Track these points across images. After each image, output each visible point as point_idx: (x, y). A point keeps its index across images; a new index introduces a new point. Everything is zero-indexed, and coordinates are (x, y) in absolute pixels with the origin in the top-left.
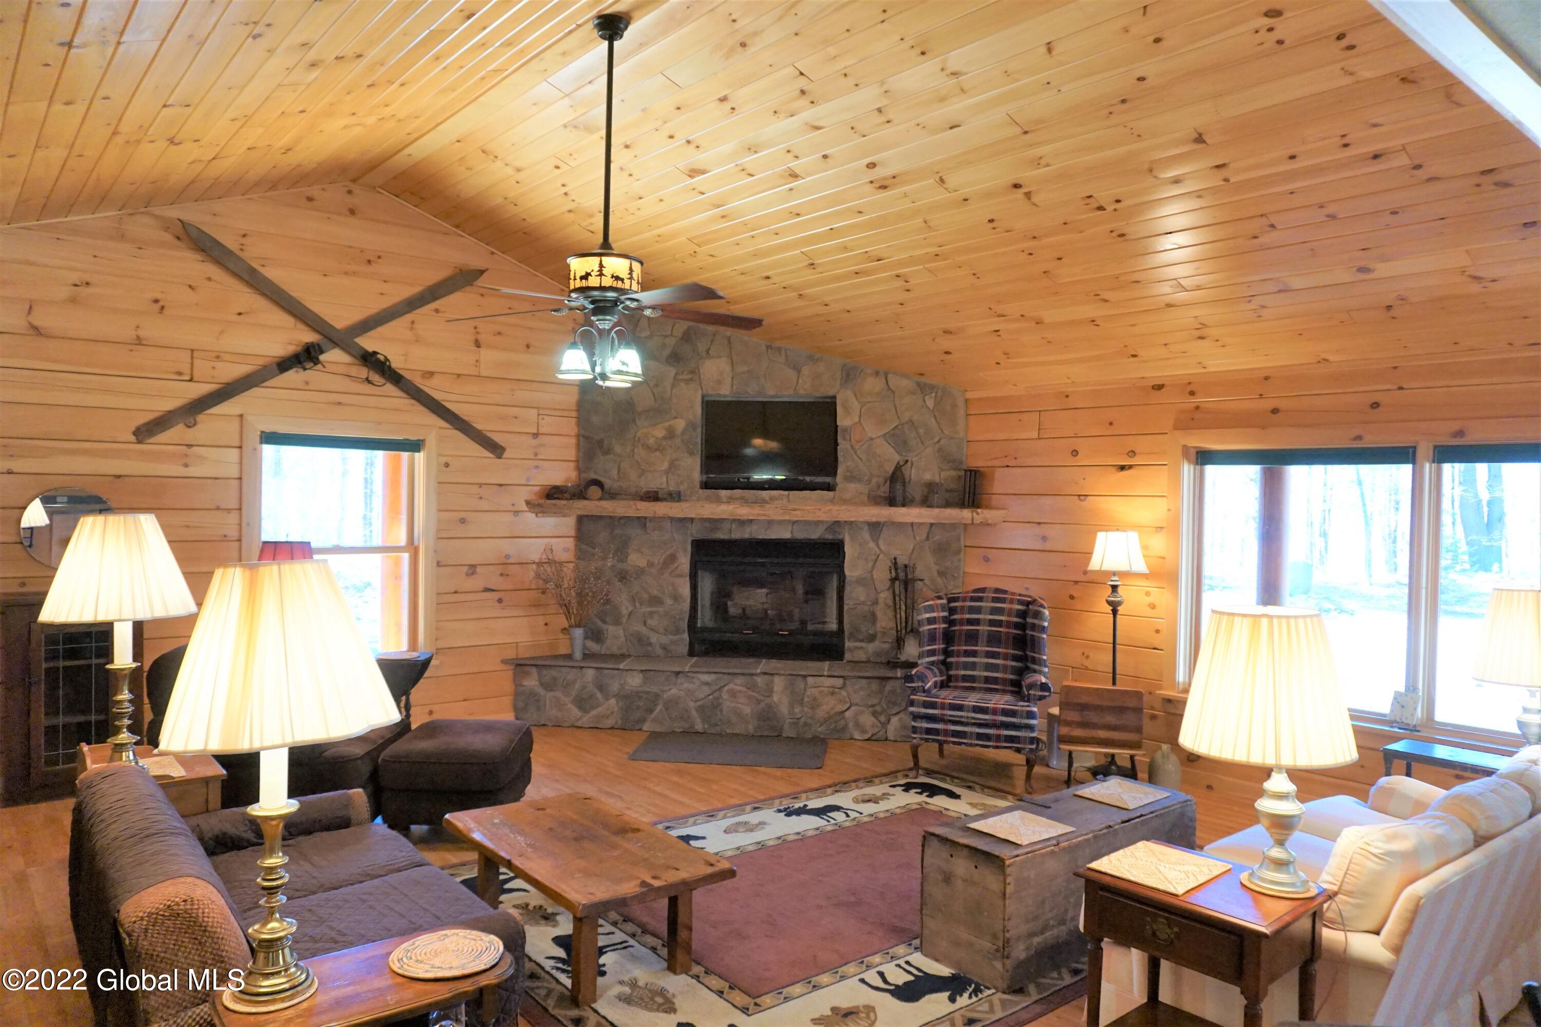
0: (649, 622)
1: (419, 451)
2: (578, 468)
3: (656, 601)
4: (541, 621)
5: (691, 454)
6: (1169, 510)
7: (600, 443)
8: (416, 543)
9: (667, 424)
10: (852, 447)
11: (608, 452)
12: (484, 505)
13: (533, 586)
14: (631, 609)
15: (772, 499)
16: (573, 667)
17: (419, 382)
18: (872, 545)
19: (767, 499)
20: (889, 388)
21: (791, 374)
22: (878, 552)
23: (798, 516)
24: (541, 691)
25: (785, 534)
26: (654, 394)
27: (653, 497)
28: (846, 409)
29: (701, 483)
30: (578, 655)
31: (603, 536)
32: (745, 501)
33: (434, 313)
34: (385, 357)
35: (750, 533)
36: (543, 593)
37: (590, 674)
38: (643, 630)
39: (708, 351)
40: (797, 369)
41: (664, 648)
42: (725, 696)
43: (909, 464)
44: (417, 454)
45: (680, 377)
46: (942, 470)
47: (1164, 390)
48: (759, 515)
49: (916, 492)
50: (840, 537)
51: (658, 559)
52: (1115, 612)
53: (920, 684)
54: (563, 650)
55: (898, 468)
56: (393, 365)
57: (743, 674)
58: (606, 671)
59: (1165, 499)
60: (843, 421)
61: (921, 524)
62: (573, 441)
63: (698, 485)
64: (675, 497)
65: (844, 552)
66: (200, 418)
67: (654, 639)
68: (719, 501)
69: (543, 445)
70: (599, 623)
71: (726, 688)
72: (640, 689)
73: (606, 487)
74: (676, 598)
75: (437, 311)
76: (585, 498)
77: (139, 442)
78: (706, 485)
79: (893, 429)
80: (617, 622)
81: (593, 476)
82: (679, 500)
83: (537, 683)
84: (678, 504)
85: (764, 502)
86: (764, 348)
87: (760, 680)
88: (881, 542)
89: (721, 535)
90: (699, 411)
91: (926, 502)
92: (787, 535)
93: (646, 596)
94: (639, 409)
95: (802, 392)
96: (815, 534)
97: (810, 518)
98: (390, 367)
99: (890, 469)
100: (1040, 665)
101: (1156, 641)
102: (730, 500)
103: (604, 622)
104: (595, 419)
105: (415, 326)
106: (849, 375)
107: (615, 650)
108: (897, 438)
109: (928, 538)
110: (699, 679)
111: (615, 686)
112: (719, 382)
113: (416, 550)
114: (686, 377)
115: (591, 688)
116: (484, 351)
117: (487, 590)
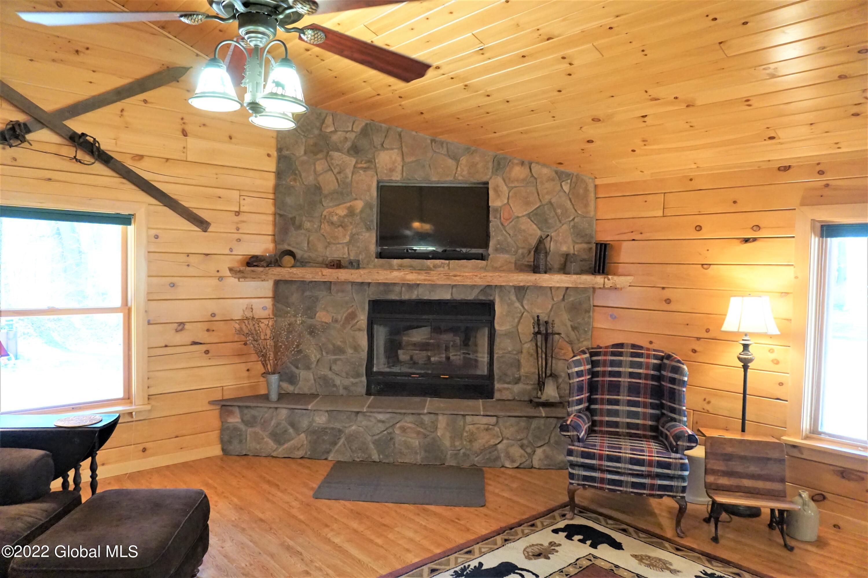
0: (334, 367)
1: (130, 224)
2: (275, 241)
3: (340, 351)
4: (243, 367)
5: (368, 229)
6: (796, 277)
7: (293, 219)
8: (129, 304)
9: (348, 205)
10: (502, 224)
11: (299, 227)
12: (191, 271)
13: (236, 339)
14: (318, 356)
15: (435, 267)
16: (270, 408)
17: (130, 164)
18: (518, 305)
19: (432, 266)
20: (532, 176)
21: (451, 162)
22: (523, 310)
23: (458, 281)
24: (242, 427)
25: (447, 296)
26: (337, 179)
27: (337, 265)
28: (496, 191)
29: (377, 253)
30: (274, 396)
31: (295, 298)
32: (413, 268)
33: (143, 104)
34: (95, 139)
35: (418, 295)
36: (245, 344)
37: (284, 413)
38: (330, 374)
39: (382, 145)
40: (456, 159)
41: (346, 388)
42: (397, 432)
43: (549, 238)
44: (129, 227)
45: (359, 166)
46: (575, 242)
47: (791, 171)
48: (425, 280)
49: (555, 261)
50: (492, 298)
51: (341, 316)
52: (745, 368)
53: (575, 433)
54: (263, 391)
55: (541, 241)
56: (102, 147)
57: (412, 414)
58: (296, 411)
59: (792, 267)
60: (494, 202)
61: (558, 288)
62: (271, 218)
63: (374, 256)
64: (354, 265)
65: (495, 310)
67: (338, 382)
68: (391, 268)
69: (244, 221)
70: (294, 369)
71: (398, 425)
72: (327, 426)
73: (298, 256)
74: (356, 348)
75: (145, 101)
76: (280, 266)
78: (381, 255)
79: (536, 209)
80: (308, 368)
81: (286, 247)
82: (358, 268)
83: (240, 420)
84: (357, 271)
85: (428, 269)
86: (429, 141)
87: (426, 419)
88: (525, 302)
89: (393, 297)
90: (374, 193)
91: (564, 269)
93: (331, 346)
94: (325, 192)
95: (460, 178)
96: (471, 296)
97: (469, 282)
98: (98, 148)
99: (534, 242)
100: (680, 414)
101: (779, 392)
102: (401, 268)
103: (297, 368)
104: (289, 200)
105: (124, 113)
106: (500, 164)
107: (306, 391)
108: (539, 217)
109: (563, 299)
110: (376, 418)
111: (305, 423)
112: (392, 170)
113: (129, 310)
114: (365, 166)
115: (284, 424)
116: (190, 140)
117: (194, 343)
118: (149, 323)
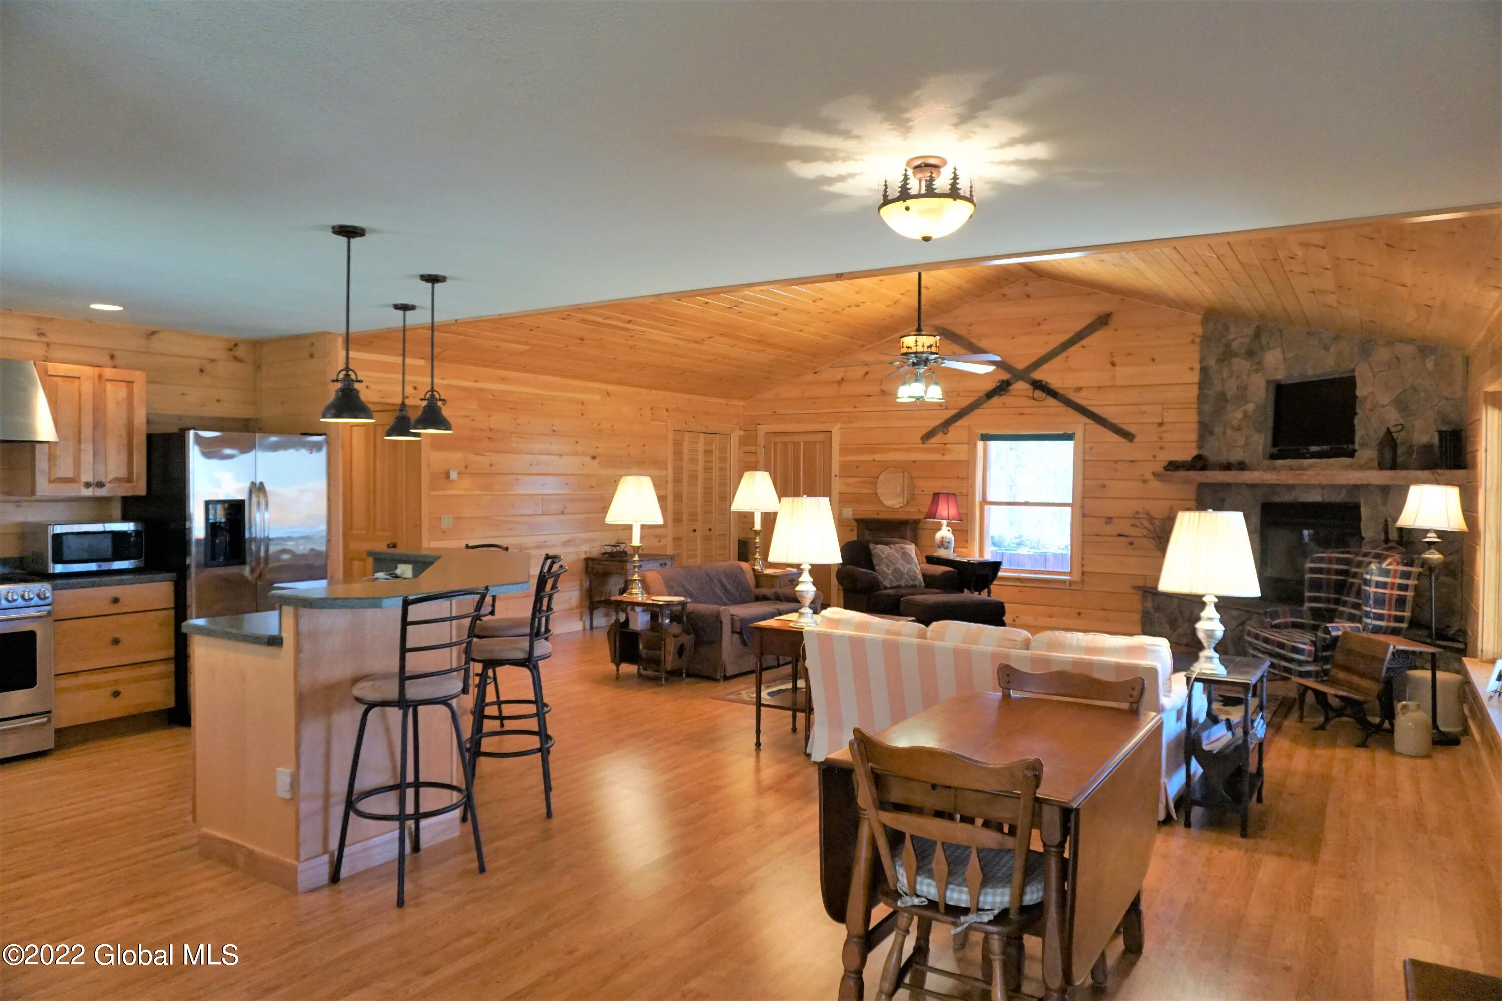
1: (1070, 439)
2: (1196, 447)
5: (1258, 431)
7: (1209, 426)
8: (1077, 501)
9: (1244, 408)
10: (1367, 415)
11: (1213, 433)
12: (1119, 476)
17: (1071, 396)
18: (1381, 508)
20: (1396, 356)
21: (1322, 354)
24: (1151, 611)
25: (1315, 497)
26: (1237, 384)
28: (1363, 381)
29: (1267, 455)
31: (1208, 499)
33: (1082, 349)
34: (1049, 383)
35: (1294, 497)
39: (1268, 345)
40: (1327, 349)
43: (1410, 427)
45: (1252, 368)
50: (1357, 500)
55: (1388, 433)
56: (1052, 387)
60: (1360, 393)
62: (1196, 426)
63: (1264, 457)
64: (1242, 466)
65: (1361, 514)
66: (950, 428)
69: (1166, 432)
73: (1210, 460)
75: (1083, 347)
76: (1196, 470)
77: (923, 443)
78: (1273, 457)
79: (1399, 395)
81: (1202, 452)
83: (1152, 606)
84: (1249, 473)
85: (1302, 469)
88: (1389, 505)
90: (1262, 394)
92: (1318, 498)
94: (1229, 397)
95: (1329, 369)
96: (1339, 498)
98: (1048, 388)
104: (1207, 409)
105: (1069, 359)
106: (1366, 347)
108: (1402, 405)
112: (1277, 369)
113: (1077, 505)
114: (1256, 368)
115: (1176, 612)
116: (1118, 369)
117: (1120, 535)
118: (1084, 515)
